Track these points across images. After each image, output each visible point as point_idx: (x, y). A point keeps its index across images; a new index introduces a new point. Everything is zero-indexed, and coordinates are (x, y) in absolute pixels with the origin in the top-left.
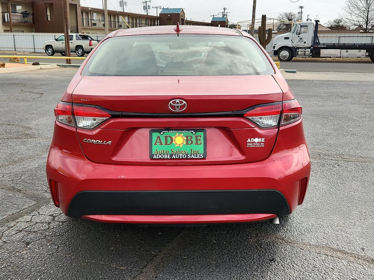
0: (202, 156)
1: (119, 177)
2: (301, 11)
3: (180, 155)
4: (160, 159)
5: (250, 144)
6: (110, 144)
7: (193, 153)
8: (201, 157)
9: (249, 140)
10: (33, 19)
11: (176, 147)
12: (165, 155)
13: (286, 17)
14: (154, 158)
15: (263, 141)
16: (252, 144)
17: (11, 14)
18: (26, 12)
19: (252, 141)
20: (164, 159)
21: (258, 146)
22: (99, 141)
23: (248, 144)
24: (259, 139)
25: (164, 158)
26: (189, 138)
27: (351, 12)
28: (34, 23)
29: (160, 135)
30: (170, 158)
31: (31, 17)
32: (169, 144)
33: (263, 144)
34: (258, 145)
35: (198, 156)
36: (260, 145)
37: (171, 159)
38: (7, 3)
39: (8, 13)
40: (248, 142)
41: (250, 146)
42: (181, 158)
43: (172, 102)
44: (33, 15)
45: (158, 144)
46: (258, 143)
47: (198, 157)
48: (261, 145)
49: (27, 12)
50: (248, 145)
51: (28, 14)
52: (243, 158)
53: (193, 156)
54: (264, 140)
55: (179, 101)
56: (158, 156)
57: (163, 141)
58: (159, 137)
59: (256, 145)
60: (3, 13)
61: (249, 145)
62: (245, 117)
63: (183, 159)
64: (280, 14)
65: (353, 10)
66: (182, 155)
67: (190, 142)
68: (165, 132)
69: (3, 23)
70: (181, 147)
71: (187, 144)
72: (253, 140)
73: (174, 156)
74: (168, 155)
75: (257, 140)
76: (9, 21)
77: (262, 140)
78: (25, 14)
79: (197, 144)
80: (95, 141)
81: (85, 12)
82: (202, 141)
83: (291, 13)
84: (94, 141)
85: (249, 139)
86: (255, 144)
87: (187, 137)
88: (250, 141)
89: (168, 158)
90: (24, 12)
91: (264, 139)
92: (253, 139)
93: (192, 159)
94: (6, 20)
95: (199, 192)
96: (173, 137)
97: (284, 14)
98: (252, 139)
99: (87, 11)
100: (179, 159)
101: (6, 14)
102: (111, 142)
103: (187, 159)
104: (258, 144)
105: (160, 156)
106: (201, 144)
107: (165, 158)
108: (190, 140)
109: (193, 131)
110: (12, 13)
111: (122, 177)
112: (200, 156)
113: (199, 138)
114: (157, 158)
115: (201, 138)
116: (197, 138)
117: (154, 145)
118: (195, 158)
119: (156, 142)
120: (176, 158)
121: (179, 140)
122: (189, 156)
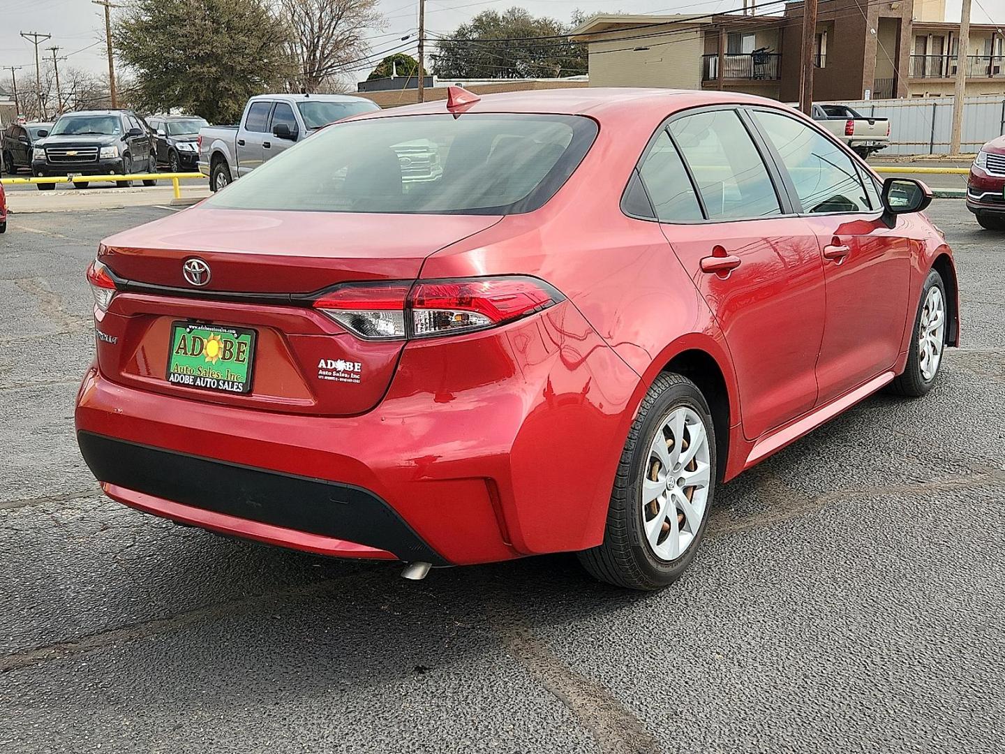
0: (241, 388)
3: (208, 379)
4: (178, 384)
5: (324, 373)
6: (115, 343)
8: (239, 390)
9: (322, 364)
10: (779, 67)
11: (206, 361)
12: (187, 376)
14: (170, 380)
15: (356, 370)
16: (330, 374)
17: (725, 57)
18: (764, 49)
19: (329, 367)
20: (183, 385)
21: (345, 380)
22: (105, 336)
23: (321, 372)
24: (348, 363)
25: (183, 383)
26: (229, 345)
28: (778, 78)
29: (186, 334)
30: (193, 383)
31: (774, 60)
32: (196, 355)
33: (358, 377)
34: (344, 377)
35: (235, 387)
36: (350, 378)
37: (195, 386)
38: (718, 32)
39: (717, 55)
40: (320, 366)
41: (326, 378)
42: (208, 386)
43: (187, 265)
44: (780, 57)
45: (181, 352)
46: (345, 371)
47: (235, 390)
48: (353, 379)
49: (765, 51)
50: (321, 375)
51: (768, 54)
52: (310, 402)
53: (226, 386)
54: (359, 367)
55: (198, 263)
56: (177, 376)
57: (189, 348)
58: (184, 338)
59: (339, 377)
60: (706, 56)
61: (323, 375)
62: (315, 308)
63: (210, 389)
66: (211, 380)
67: (228, 355)
68: (193, 327)
69: (702, 83)
70: (214, 363)
71: (224, 358)
72: (331, 363)
73: (198, 382)
74: (190, 378)
75: (340, 365)
76: (717, 76)
77: (354, 366)
78: (758, 55)
79: (238, 360)
80: (102, 334)
81: (934, 37)
82: (246, 356)
85: (322, 361)
86: (338, 375)
87: (225, 343)
88: (324, 366)
89: (190, 383)
90: (759, 50)
91: (360, 364)
92: (333, 362)
93: (225, 391)
94: (712, 75)
95: (212, 462)
96: (205, 341)
98: (329, 362)
99: (943, 34)
100: (205, 388)
101: (712, 61)
102: (117, 339)
103: (217, 390)
104: (343, 375)
105: (179, 379)
106: (243, 361)
107: (186, 382)
108: (229, 350)
109: (234, 332)
110: (728, 55)
111: (120, 410)
112: (238, 388)
113: (243, 348)
114: (175, 381)
115: (246, 349)
116: (239, 349)
117: (174, 353)
118: (230, 389)
119: (179, 348)
120: (201, 386)
121: (213, 348)
122: (221, 384)
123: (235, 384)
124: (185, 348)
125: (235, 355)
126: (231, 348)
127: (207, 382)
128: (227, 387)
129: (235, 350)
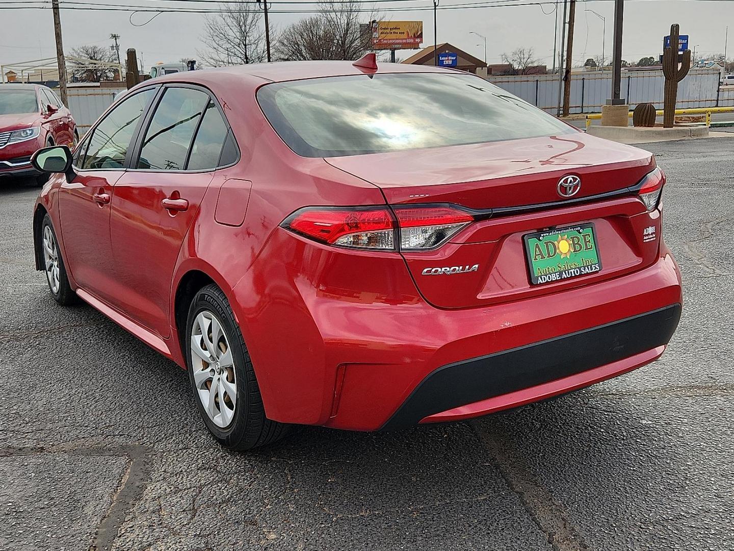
0: (598, 268)
1: (502, 327)
2: (117, 44)
3: (571, 270)
4: (547, 283)
5: (646, 238)
6: (476, 270)
7: (585, 265)
8: (597, 270)
9: (645, 232)
11: (562, 258)
12: (552, 275)
13: (87, 56)
14: (539, 283)
15: (654, 231)
16: (648, 237)
19: (647, 233)
20: (552, 282)
22: (457, 268)
23: (644, 238)
26: (576, 241)
27: (216, 46)
29: (539, 243)
30: (560, 278)
32: (552, 256)
33: (655, 236)
35: (594, 268)
37: (561, 280)
40: (644, 234)
42: (573, 275)
43: (563, 182)
45: (538, 257)
46: (651, 234)
47: (594, 271)
48: (653, 238)
52: (639, 261)
54: (655, 229)
55: (573, 178)
56: (544, 278)
57: (545, 252)
58: (537, 246)
62: (639, 195)
63: (576, 277)
64: (74, 50)
65: (221, 43)
66: (574, 270)
67: (578, 247)
68: (545, 235)
70: (568, 257)
71: (575, 251)
72: (648, 230)
73: (564, 276)
74: (557, 274)
77: (653, 229)
79: (587, 248)
80: (448, 269)
82: (592, 244)
83: (95, 47)
84: (446, 270)
87: (573, 238)
89: (558, 279)
91: (655, 227)
93: (588, 274)
96: (556, 243)
97: (82, 50)
100: (572, 278)
102: (477, 266)
103: (581, 275)
104: (651, 237)
105: (547, 279)
106: (591, 248)
107: (553, 280)
108: (577, 244)
109: (579, 228)
111: (506, 324)
112: (596, 268)
113: (588, 238)
114: (544, 282)
115: (591, 238)
116: (585, 239)
117: (533, 260)
118: (590, 271)
119: (536, 255)
120: (568, 277)
121: (564, 246)
122: (582, 270)
123: (593, 266)
124: (541, 254)
125: (583, 246)
126: (578, 242)
127: (571, 273)
128: (588, 271)
129: (582, 243)
